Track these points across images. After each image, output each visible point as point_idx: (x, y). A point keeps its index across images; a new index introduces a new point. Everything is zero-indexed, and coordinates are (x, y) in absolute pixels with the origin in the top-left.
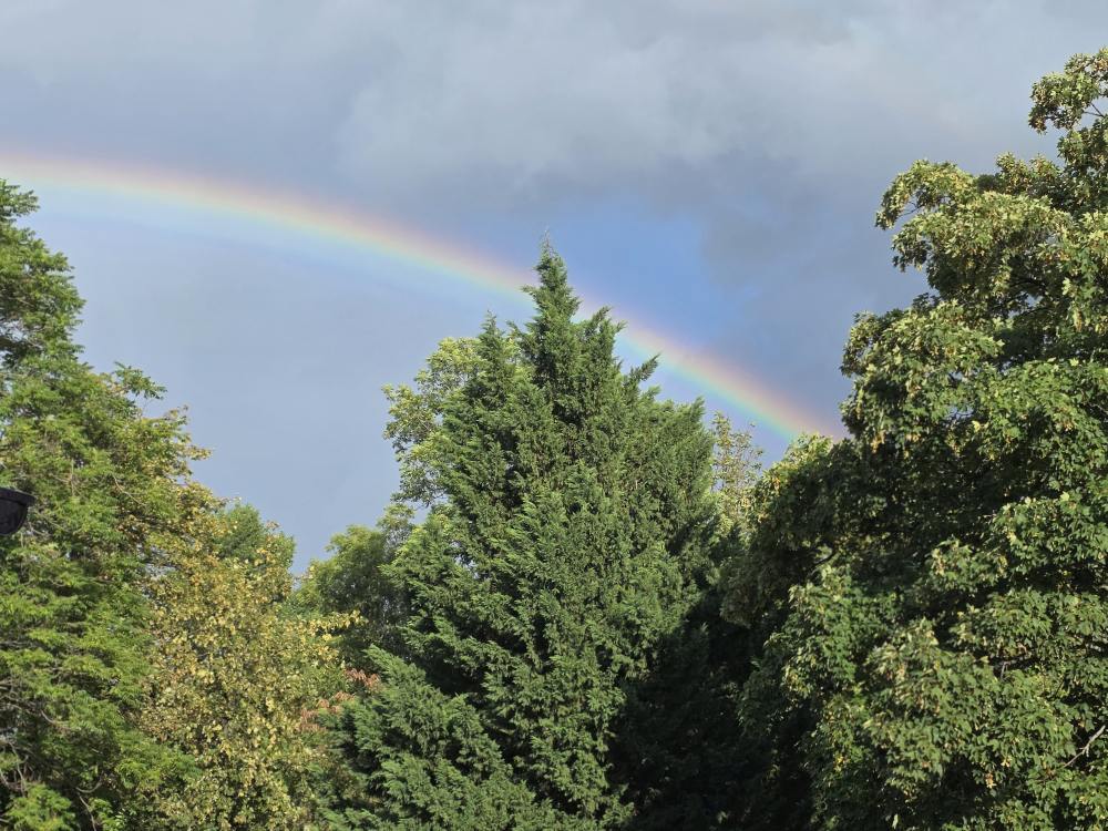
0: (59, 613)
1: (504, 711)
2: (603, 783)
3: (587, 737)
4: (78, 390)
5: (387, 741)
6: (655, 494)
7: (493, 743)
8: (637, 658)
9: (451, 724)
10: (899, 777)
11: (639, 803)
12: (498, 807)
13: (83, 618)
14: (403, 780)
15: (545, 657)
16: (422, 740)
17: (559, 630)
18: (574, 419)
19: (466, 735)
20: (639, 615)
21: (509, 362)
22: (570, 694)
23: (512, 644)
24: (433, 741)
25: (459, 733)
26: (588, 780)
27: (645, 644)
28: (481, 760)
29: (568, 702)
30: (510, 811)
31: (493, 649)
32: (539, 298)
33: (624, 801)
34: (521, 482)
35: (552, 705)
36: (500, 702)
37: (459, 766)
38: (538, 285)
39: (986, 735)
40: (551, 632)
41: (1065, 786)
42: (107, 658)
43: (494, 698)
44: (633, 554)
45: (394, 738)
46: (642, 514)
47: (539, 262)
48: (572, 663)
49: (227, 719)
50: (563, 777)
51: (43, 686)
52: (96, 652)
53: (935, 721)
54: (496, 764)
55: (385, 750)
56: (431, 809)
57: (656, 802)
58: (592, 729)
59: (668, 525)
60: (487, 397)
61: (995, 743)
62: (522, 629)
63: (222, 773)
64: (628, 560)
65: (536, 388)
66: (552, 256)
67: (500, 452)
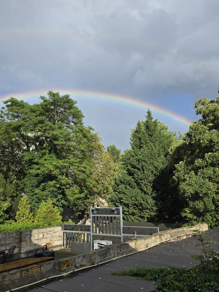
0: (79, 161)
1: (137, 179)
2: (152, 190)
3: (149, 184)
4: (82, 129)
5: (120, 182)
6: (163, 147)
7: (135, 184)
8: (158, 172)
9: (129, 180)
10: (186, 194)
11: (157, 194)
12: (136, 193)
13: (82, 162)
14: (122, 188)
15: (143, 171)
16: (125, 182)
17: (145, 167)
18: (151, 136)
19: (131, 182)
20: (158, 166)
21: (141, 127)
22: (147, 177)
23: (138, 169)
24: (127, 183)
25: (130, 182)
26: (149, 190)
27: (159, 170)
28: (134, 186)
29: (146, 178)
30: (137, 194)
31: (136, 170)
32: (147, 117)
33: (155, 193)
34: (142, 145)
35: (144, 179)
36: (136, 178)
37: (130, 186)
38: (147, 115)
39: (200, 188)
40: (144, 168)
41: (214, 196)
42: (85, 168)
43: (135, 177)
44: (158, 157)
45: (121, 182)
46: (161, 150)
47: (147, 112)
48: (147, 172)
49: (103, 177)
50: (145, 189)
51: (76, 172)
52: (84, 167)
53: (192, 186)
54: (136, 186)
55: (120, 184)
56: (125, 193)
57: (160, 193)
58: (150, 182)
59: (165, 152)
60: (138, 132)
61: (202, 189)
62: (140, 167)
63: (102, 185)
64: (157, 157)
65: (145, 131)
66: (149, 111)
67: (139, 141)
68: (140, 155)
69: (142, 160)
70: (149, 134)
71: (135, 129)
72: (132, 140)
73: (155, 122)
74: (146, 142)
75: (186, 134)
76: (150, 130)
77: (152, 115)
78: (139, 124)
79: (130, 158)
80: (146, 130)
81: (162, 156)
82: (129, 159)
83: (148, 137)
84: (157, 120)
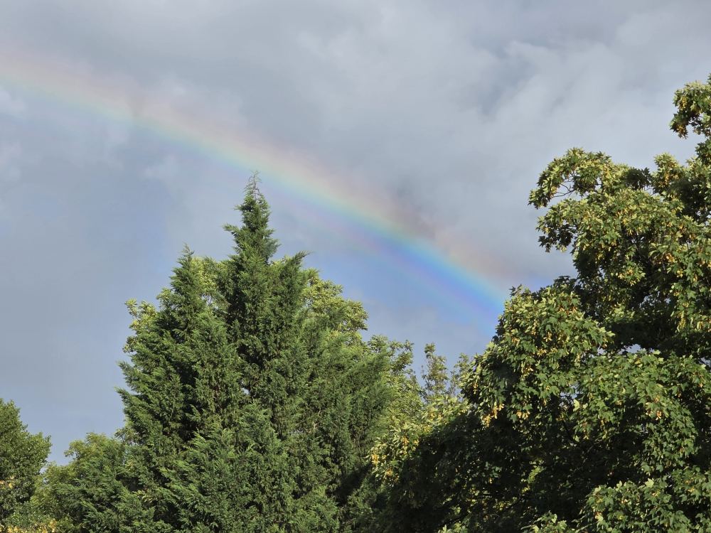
6: (326, 439)
21: (199, 299)
38: (240, 225)
47: (242, 203)
64: (289, 501)
65: (219, 326)
66: (257, 197)
67: (179, 385)
68: (184, 477)
69: (193, 509)
70: (242, 350)
71: (158, 307)
72: (132, 379)
73: (288, 272)
74: (223, 398)
75: (485, 358)
76: (255, 323)
77: (270, 226)
78: (185, 280)
79: (114, 497)
80: (229, 320)
81: (321, 492)
82: (110, 501)
83: (240, 368)
84: (303, 261)
